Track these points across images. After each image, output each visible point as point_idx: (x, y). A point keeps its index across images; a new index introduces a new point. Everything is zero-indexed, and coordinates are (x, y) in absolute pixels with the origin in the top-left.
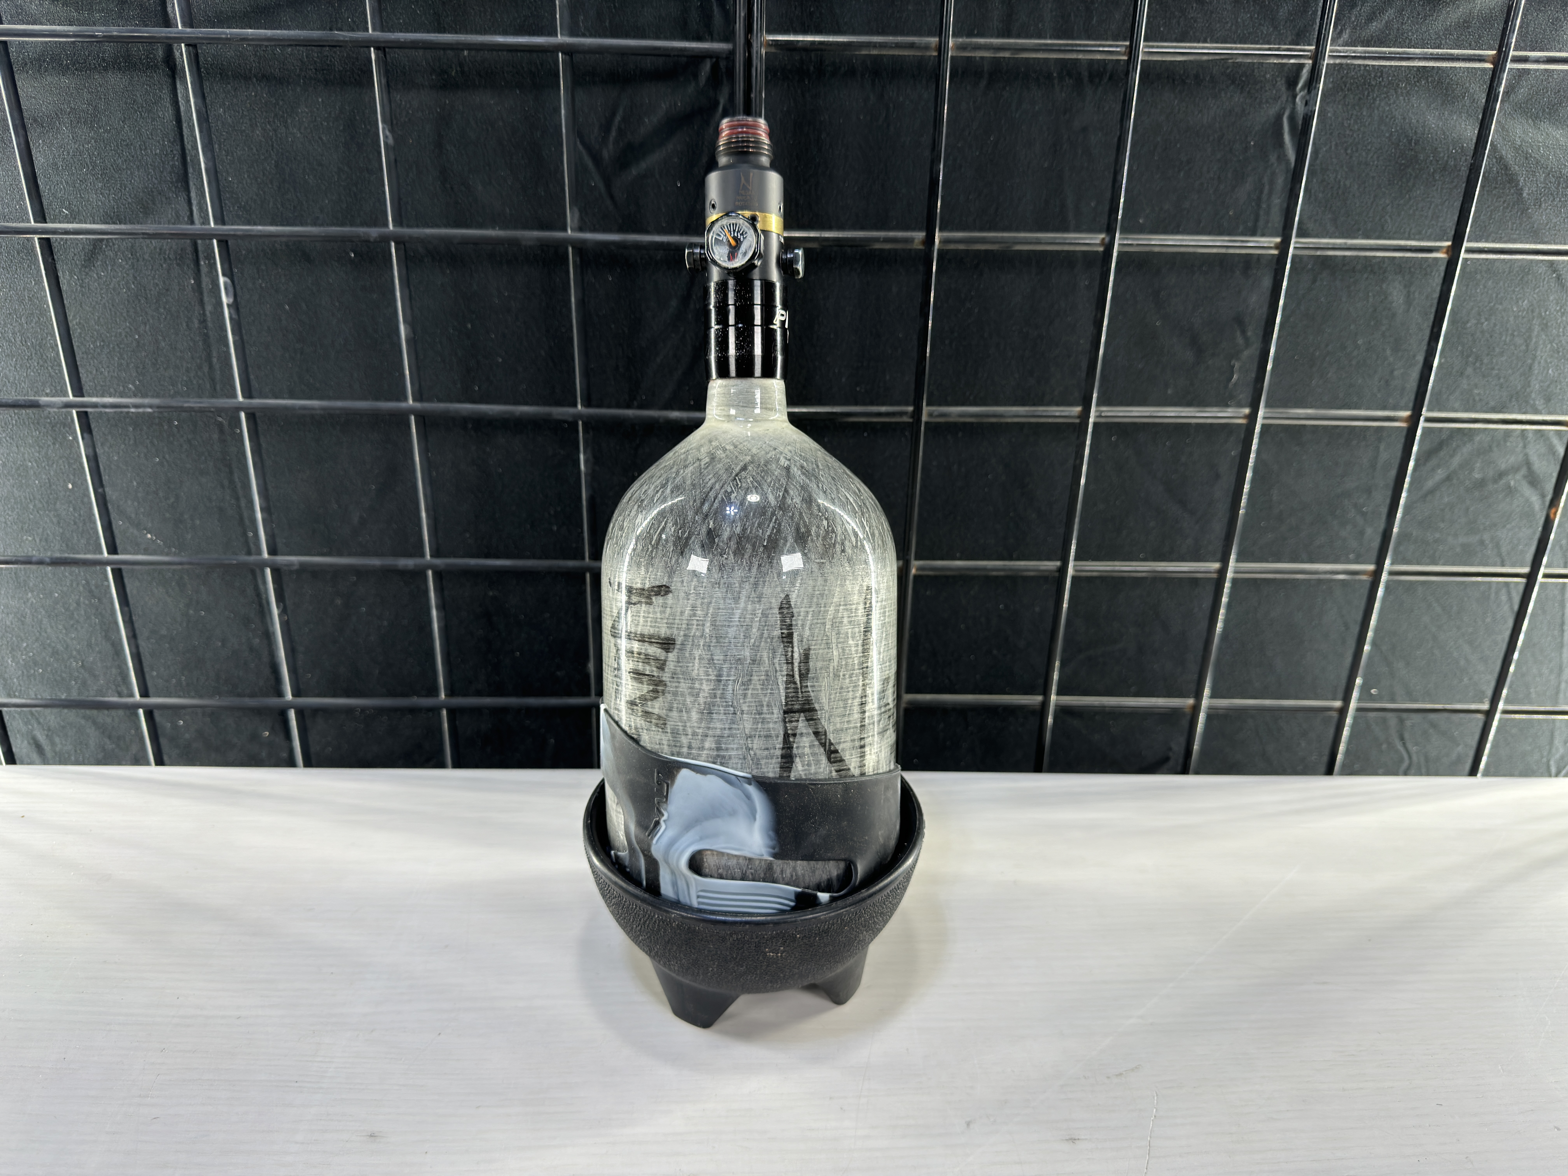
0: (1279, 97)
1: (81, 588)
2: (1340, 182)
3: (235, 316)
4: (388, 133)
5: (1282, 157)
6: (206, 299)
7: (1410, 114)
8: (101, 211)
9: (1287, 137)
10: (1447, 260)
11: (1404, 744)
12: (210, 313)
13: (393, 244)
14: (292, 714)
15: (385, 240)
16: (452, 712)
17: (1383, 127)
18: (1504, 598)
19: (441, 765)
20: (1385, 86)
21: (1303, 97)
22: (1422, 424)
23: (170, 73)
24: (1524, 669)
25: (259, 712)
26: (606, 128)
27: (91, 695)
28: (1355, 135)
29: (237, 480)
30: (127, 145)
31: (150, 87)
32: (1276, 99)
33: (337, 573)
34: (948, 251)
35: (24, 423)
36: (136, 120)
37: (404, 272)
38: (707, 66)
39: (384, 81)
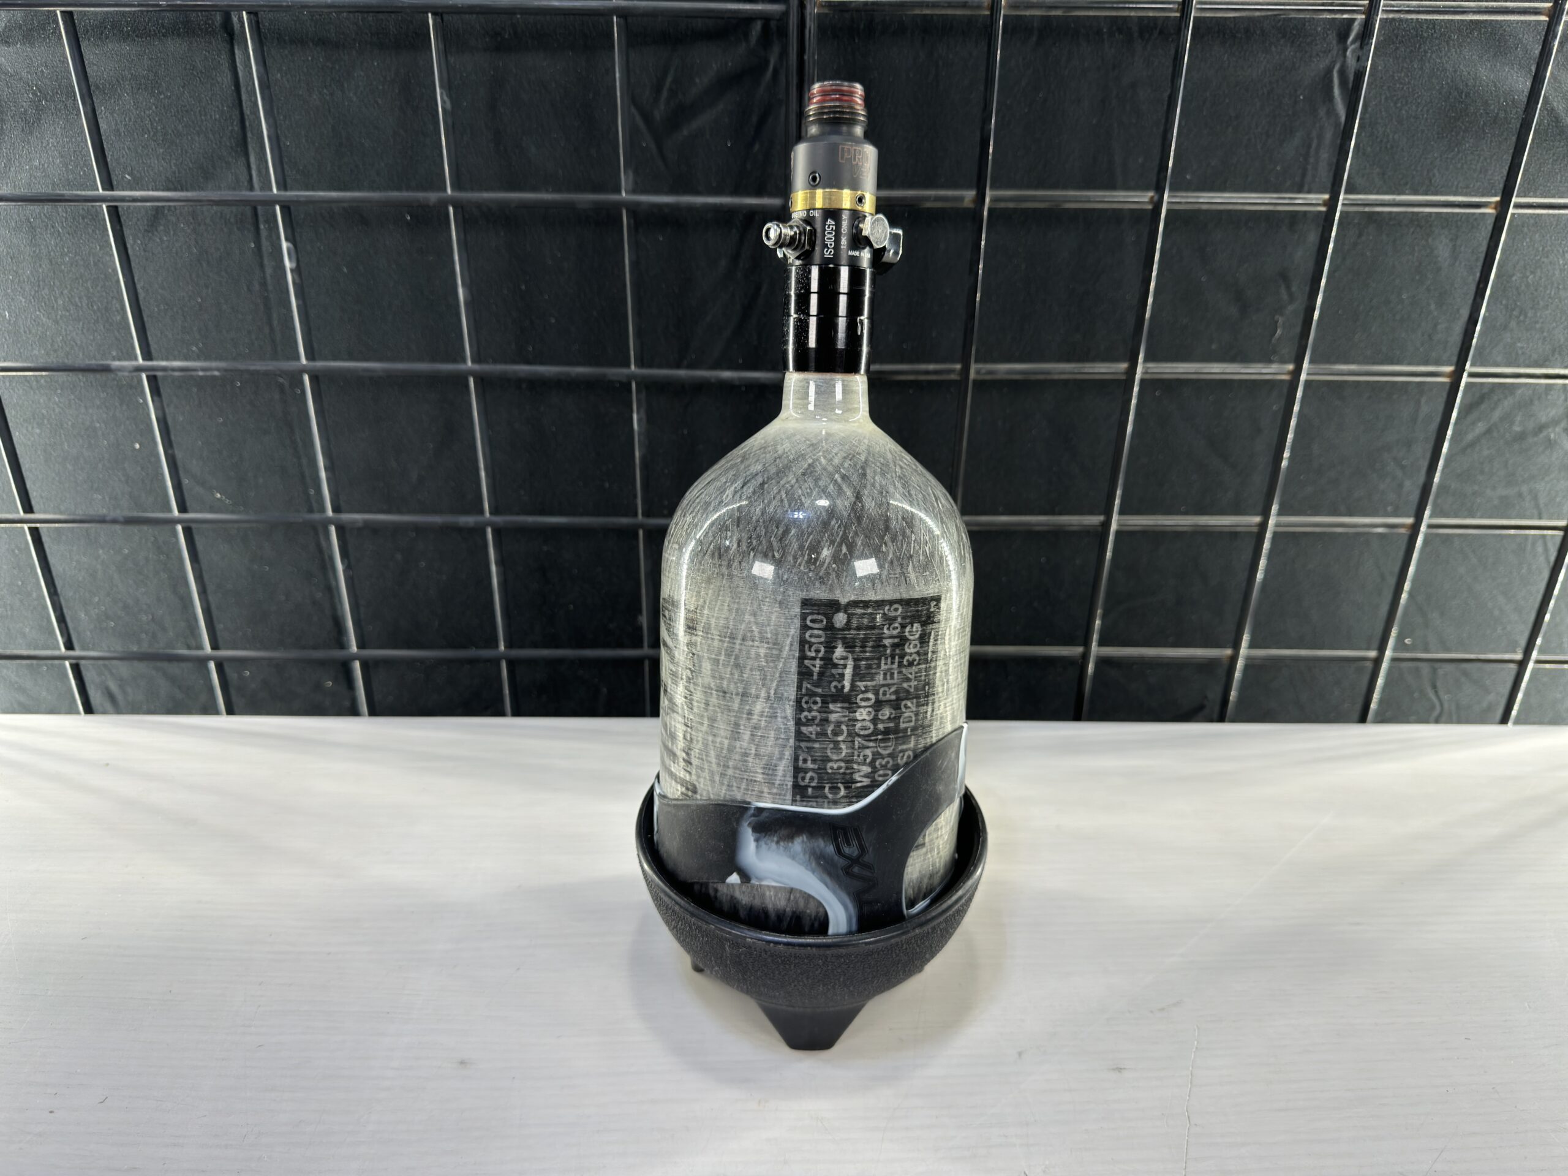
0: (1330, 51)
1: (150, 544)
2: (1388, 135)
3: (298, 281)
4: (446, 98)
5: (1331, 112)
6: (266, 261)
7: (1461, 67)
8: (163, 177)
9: (1337, 91)
10: (1495, 216)
11: (1436, 692)
12: (271, 276)
13: (451, 209)
14: (357, 665)
15: (443, 204)
16: (512, 664)
17: (1434, 80)
18: (1540, 549)
19: (501, 713)
20: (1436, 38)
21: (1353, 51)
22: (1465, 379)
23: (228, 39)
24: (1558, 619)
25: (322, 663)
26: (658, 89)
27: (160, 648)
28: (1405, 88)
29: (299, 440)
30: (187, 111)
31: (209, 52)
32: (1327, 52)
33: (396, 530)
34: (995, 209)
35: (92, 385)
36: (196, 86)
37: (462, 236)
38: (758, 26)
39: (441, 46)
